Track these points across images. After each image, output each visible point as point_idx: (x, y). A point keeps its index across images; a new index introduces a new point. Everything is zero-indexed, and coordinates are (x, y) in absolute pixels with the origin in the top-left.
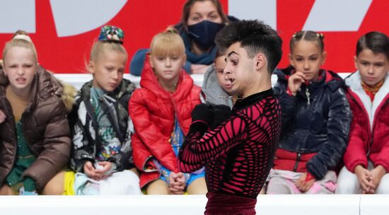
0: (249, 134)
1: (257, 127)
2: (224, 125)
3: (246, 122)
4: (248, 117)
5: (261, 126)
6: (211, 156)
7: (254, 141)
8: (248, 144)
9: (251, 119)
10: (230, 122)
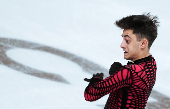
0: (133, 81)
1: (138, 76)
2: (117, 73)
3: (131, 72)
4: (132, 70)
5: (141, 77)
6: (111, 89)
7: (137, 86)
8: (133, 87)
9: (134, 71)
10: (120, 71)
